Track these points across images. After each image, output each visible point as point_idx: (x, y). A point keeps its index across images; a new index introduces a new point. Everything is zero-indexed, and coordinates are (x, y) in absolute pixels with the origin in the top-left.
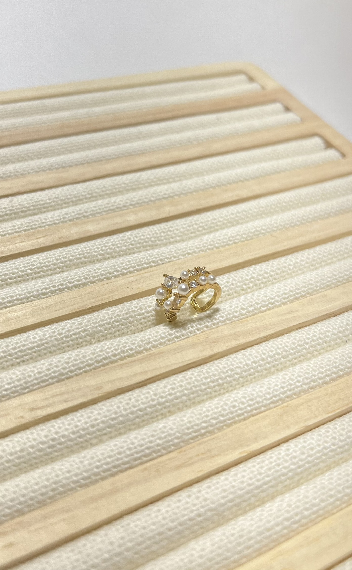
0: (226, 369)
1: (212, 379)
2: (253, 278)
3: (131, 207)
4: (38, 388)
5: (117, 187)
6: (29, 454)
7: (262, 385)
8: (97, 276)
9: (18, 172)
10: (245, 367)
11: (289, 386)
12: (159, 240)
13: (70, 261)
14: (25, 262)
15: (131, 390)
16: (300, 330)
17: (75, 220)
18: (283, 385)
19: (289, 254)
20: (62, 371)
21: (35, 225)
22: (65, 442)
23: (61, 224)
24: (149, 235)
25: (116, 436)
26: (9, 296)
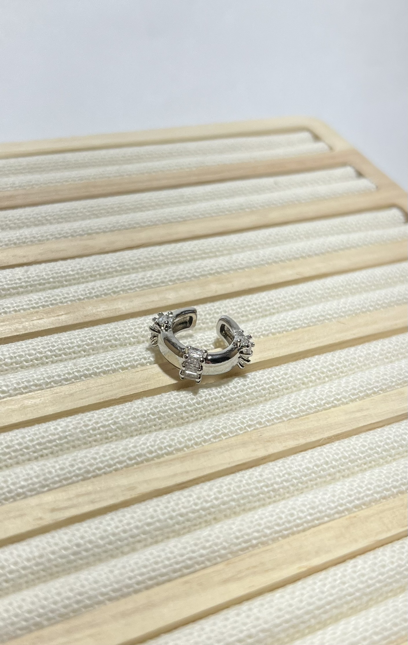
0: (283, 473)
1: (266, 483)
2: (316, 370)
3: (170, 283)
4: (60, 487)
5: (153, 259)
6: (50, 560)
7: (325, 492)
8: (130, 361)
9: (34, 237)
10: (306, 471)
11: (357, 495)
12: (203, 324)
13: (98, 343)
14: (44, 342)
15: (169, 493)
16: (371, 432)
17: (103, 296)
18: (350, 493)
19: (360, 344)
20: (89, 467)
21: (55, 300)
22: (91, 549)
23: (86, 300)
25: (151, 544)
26: (25, 381)
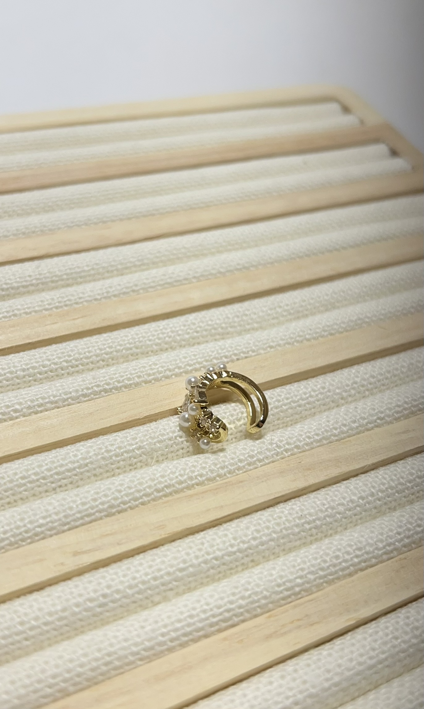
0: (325, 507)
1: (308, 520)
2: (356, 383)
3: (194, 280)
4: (83, 525)
5: (175, 252)
6: (74, 614)
7: (373, 529)
8: (154, 374)
9: (45, 226)
10: (350, 504)
11: (407, 532)
12: (231, 327)
13: (117, 351)
14: (59, 351)
15: (201, 531)
16: (418, 456)
17: (122, 295)
18: (399, 530)
19: (402, 351)
21: (69, 300)
22: (119, 600)
23: (103, 300)
24: (219, 319)
25: (184, 592)
26: (40, 397)
